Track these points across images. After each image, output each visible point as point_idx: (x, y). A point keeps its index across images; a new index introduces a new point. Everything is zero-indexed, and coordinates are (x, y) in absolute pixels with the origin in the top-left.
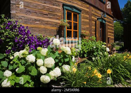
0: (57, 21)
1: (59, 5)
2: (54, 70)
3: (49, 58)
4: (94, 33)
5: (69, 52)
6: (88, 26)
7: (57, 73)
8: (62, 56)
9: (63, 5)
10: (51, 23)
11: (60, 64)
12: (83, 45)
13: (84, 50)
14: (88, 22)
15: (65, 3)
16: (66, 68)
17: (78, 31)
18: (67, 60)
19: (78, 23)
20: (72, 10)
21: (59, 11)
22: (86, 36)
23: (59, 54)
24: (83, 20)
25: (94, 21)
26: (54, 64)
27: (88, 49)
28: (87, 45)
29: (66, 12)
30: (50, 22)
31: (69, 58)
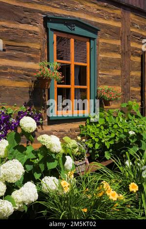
0: (30, 65)
1: (33, 20)
2: (22, 189)
3: (11, 161)
4: (139, 89)
5: (57, 146)
6: (118, 72)
7: (29, 195)
8: (41, 156)
9: (44, 18)
10: (13, 71)
11: (37, 176)
12: (102, 128)
13: (103, 141)
14: (119, 60)
15: (51, 13)
16: (50, 183)
17: (87, 87)
18: (51, 166)
19: (88, 65)
20: (70, 31)
21: (34, 37)
22: (111, 100)
23: (33, 152)
24: (102, 56)
25: (139, 55)
26: (22, 174)
27: (115, 138)
28: (113, 125)
29: (54, 37)
30: (11, 68)
31: (58, 160)
